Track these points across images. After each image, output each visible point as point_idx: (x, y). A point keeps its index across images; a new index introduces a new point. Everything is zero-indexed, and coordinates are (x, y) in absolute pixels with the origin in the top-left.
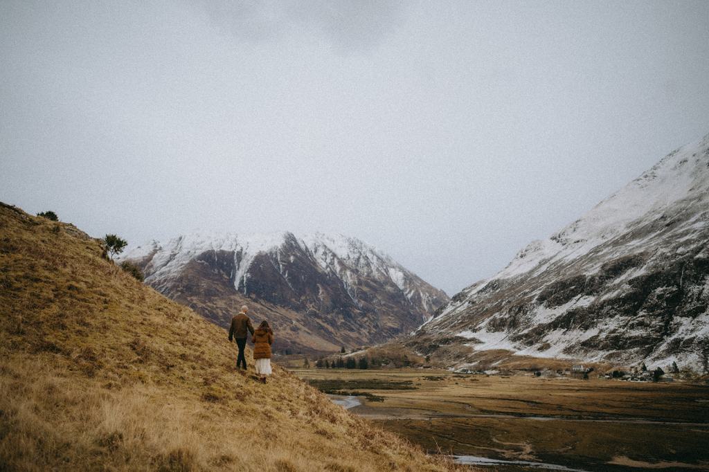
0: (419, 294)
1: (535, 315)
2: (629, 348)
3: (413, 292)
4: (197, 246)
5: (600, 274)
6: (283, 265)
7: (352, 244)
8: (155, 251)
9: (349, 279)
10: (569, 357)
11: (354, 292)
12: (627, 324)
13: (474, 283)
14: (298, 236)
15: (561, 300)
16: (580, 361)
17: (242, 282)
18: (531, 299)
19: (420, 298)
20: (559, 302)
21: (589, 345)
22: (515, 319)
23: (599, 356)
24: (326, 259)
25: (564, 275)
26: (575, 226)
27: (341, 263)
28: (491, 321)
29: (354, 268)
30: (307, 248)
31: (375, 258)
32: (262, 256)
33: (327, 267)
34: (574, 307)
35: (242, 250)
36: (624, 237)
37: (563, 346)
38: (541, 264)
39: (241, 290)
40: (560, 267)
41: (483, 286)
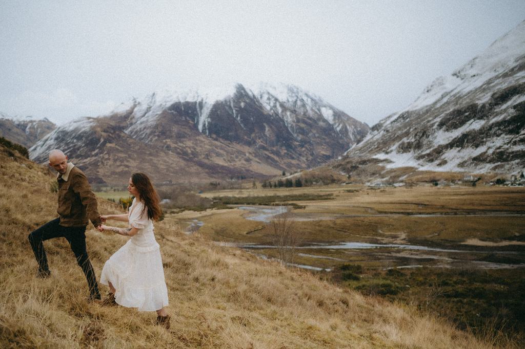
0: (346, 127)
1: (436, 138)
2: (511, 160)
3: (341, 125)
4: (167, 99)
5: (490, 102)
6: (236, 110)
7: (291, 90)
8: (135, 106)
9: (289, 118)
10: (462, 170)
11: (293, 128)
12: (510, 141)
13: (388, 115)
14: (246, 86)
15: (456, 125)
16: (470, 172)
17: (204, 125)
18: (433, 125)
19: (347, 130)
20: (455, 127)
21: (478, 160)
22: (419, 141)
23: (486, 168)
24: (270, 103)
25: (460, 104)
26: (472, 64)
27: (282, 105)
28: (400, 145)
29: (293, 109)
30: (254, 96)
31: (309, 100)
32: (219, 104)
33: (271, 109)
34: (468, 130)
35: (202, 100)
36: (513, 69)
37: (458, 161)
38: (443, 97)
39: (204, 132)
40: (458, 98)
41: (395, 117)
